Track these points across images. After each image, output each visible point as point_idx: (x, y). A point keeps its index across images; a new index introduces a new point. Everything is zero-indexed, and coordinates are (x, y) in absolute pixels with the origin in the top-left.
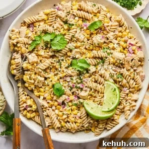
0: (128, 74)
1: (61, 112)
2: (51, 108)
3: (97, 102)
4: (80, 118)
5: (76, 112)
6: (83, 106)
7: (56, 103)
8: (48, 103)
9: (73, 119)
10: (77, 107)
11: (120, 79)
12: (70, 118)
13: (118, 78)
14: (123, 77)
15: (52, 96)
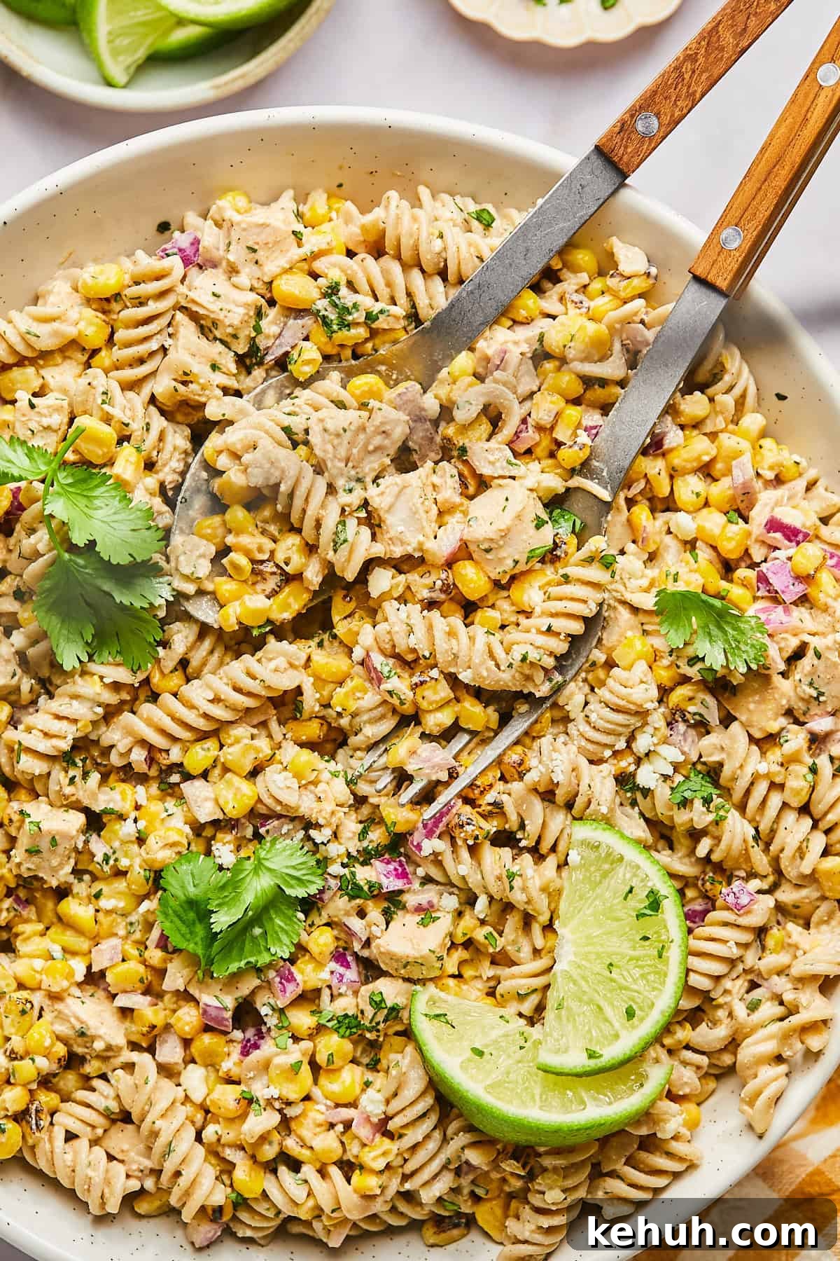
0: (763, 768)
1: (230, 1081)
2: (151, 1050)
3: (521, 997)
4: (383, 1128)
5: (349, 1078)
6: (407, 1034)
7: (188, 1018)
8: (126, 1012)
9: (327, 1143)
10: (358, 1040)
11: (699, 816)
12: (306, 1129)
13: (685, 803)
14: (726, 792)
15: (155, 956)
